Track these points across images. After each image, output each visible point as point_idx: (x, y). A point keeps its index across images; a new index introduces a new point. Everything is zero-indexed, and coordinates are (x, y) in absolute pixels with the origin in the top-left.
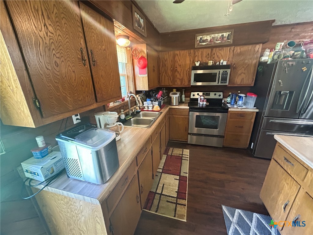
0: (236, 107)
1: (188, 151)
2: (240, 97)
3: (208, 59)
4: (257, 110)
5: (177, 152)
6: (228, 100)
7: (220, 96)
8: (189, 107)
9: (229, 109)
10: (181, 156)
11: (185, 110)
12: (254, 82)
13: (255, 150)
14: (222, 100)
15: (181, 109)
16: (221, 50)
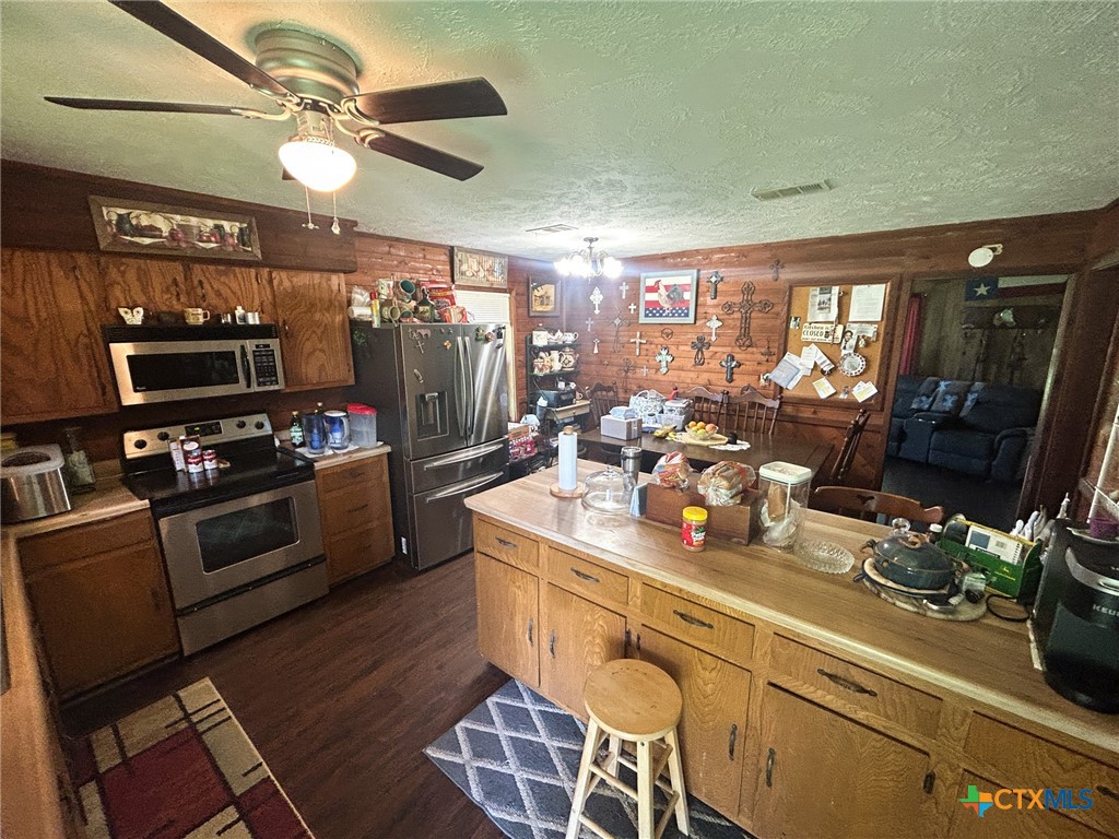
0: (331, 452)
1: (207, 682)
2: (333, 421)
3: (179, 300)
4: (388, 449)
5: (147, 726)
6: (293, 434)
7: (260, 426)
8: (147, 501)
9: (315, 464)
10: (184, 725)
11: (129, 519)
12: (353, 372)
13: (415, 553)
14: (271, 438)
15: (104, 521)
16: (225, 274)
